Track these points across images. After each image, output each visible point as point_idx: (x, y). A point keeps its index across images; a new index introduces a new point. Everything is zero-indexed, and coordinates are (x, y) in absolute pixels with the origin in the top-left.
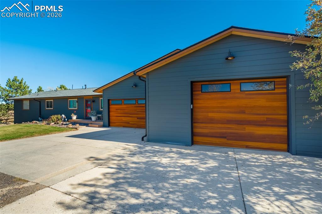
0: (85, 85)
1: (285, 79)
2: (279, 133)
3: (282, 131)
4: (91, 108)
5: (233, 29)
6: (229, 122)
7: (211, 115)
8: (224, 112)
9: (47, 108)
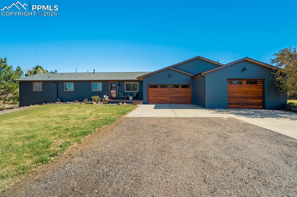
0: (94, 70)
1: (262, 80)
2: (259, 102)
3: (260, 101)
4: (116, 90)
5: (247, 58)
6: (242, 97)
7: (234, 94)
8: (240, 93)
9: (66, 90)
